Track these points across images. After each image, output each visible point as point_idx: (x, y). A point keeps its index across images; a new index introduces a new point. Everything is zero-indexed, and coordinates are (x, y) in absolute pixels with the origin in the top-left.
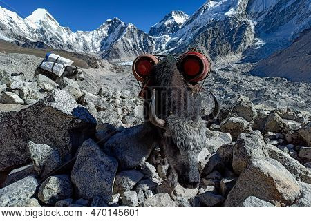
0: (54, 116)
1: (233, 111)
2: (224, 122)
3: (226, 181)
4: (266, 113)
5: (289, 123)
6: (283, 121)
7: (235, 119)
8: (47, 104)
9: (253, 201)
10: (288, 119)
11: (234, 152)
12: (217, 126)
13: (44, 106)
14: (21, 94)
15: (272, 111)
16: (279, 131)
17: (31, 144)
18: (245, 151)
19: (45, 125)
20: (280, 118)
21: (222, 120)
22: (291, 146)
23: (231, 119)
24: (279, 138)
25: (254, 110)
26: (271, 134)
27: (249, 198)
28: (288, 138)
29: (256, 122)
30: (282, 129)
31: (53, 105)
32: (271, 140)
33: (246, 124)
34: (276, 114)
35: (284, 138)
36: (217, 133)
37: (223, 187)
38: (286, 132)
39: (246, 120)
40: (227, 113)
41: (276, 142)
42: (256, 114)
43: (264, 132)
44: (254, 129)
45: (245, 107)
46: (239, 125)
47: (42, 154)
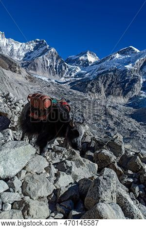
1: (107, 145)
2: (98, 152)
3: (74, 213)
4: (131, 153)
6: (142, 164)
7: (107, 152)
11: (90, 188)
12: (92, 154)
15: (136, 153)
16: (137, 172)
18: (98, 191)
20: (140, 162)
21: (97, 149)
22: (143, 186)
23: (104, 151)
24: (135, 177)
25: (123, 149)
26: (130, 172)
28: (142, 179)
29: (121, 159)
30: (140, 170)
32: (129, 177)
33: (114, 158)
34: (138, 157)
35: (139, 179)
36: (88, 161)
38: (141, 174)
39: (115, 155)
40: (103, 145)
41: (131, 180)
42: (124, 152)
43: (125, 169)
44: (119, 164)
45: (117, 145)
46: (108, 158)
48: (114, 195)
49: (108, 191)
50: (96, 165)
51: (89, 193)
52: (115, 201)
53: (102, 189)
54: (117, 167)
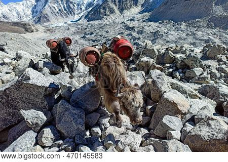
0: (32, 89)
1: (143, 54)
2: (138, 62)
3: (149, 107)
4: (163, 51)
5: (178, 56)
6: (174, 55)
7: (145, 59)
8: (25, 82)
9: (167, 118)
10: (177, 53)
11: (151, 89)
12: (133, 66)
13: (23, 84)
15: (167, 49)
16: (172, 62)
17: (22, 111)
18: (158, 87)
19: (26, 96)
20: (172, 54)
21: (136, 61)
22: (181, 70)
23: (142, 59)
24: (173, 67)
25: (156, 51)
26: (168, 65)
27: (165, 117)
28: (178, 66)
29: (158, 59)
30: (174, 60)
31: (30, 82)
32: (168, 69)
33: (152, 61)
34: (170, 52)
35: (176, 66)
36: (136, 73)
37: (148, 112)
38: (177, 62)
39: (151, 58)
40: (139, 55)
41: (171, 70)
42: (157, 53)
43: (163, 64)
44: (157, 64)
45: (150, 50)
46: (147, 63)
47: (32, 117)
48: (169, 85)
49: (164, 84)
50: (142, 72)
51: (152, 92)
52: (171, 88)
53: (160, 85)
54: (157, 66)
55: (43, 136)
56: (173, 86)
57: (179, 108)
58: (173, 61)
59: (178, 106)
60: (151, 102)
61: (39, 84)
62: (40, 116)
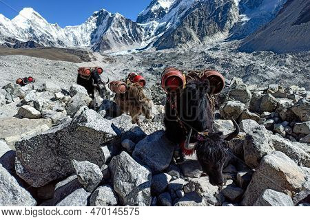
0: (88, 134)
1: (230, 96)
2: (222, 107)
3: (242, 174)
4: (260, 93)
5: (283, 101)
6: (276, 100)
7: (233, 103)
8: (80, 125)
9: (270, 193)
10: (280, 97)
13: (78, 126)
14: (36, 105)
15: (265, 91)
16: (274, 111)
20: (274, 98)
21: (220, 105)
22: (286, 123)
23: (229, 103)
24: (274, 116)
25: (249, 92)
26: (267, 113)
27: (266, 192)
28: (283, 116)
29: (252, 104)
30: (276, 107)
31: (87, 125)
32: (267, 119)
33: (243, 106)
34: (270, 95)
35: (279, 117)
36: (220, 121)
37: (241, 181)
38: (280, 111)
39: (242, 102)
40: (224, 98)
41: (272, 121)
42: (251, 95)
43: (260, 112)
44: (250, 111)
45: (240, 91)
46: (236, 109)
47: (85, 170)
48: (271, 144)
49: (264, 142)
50: (230, 121)
51: (245, 152)
52: (274, 149)
53: (258, 143)
54: (250, 114)
55: (98, 198)
56: (278, 146)
57: (288, 180)
58: (275, 109)
59: (287, 178)
60: (244, 166)
61: (97, 128)
62: (95, 170)
